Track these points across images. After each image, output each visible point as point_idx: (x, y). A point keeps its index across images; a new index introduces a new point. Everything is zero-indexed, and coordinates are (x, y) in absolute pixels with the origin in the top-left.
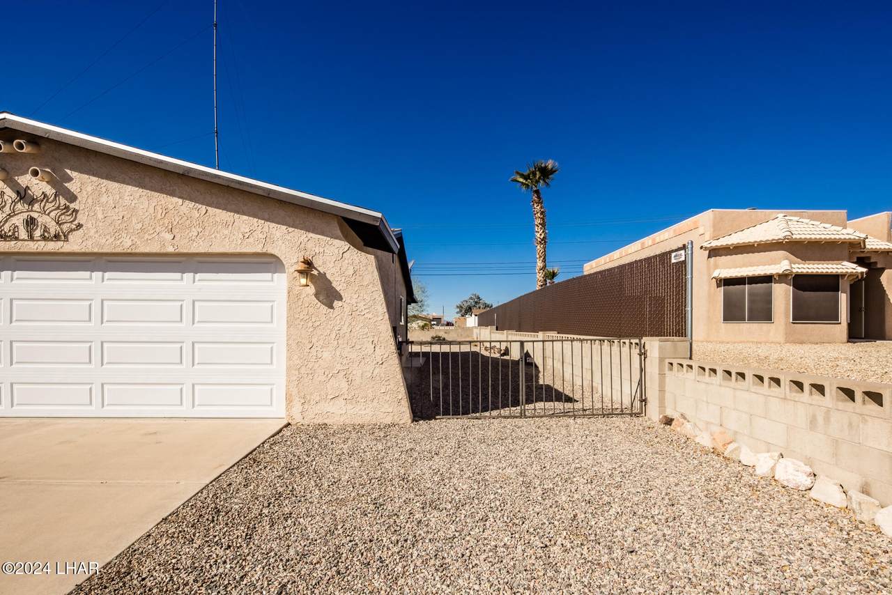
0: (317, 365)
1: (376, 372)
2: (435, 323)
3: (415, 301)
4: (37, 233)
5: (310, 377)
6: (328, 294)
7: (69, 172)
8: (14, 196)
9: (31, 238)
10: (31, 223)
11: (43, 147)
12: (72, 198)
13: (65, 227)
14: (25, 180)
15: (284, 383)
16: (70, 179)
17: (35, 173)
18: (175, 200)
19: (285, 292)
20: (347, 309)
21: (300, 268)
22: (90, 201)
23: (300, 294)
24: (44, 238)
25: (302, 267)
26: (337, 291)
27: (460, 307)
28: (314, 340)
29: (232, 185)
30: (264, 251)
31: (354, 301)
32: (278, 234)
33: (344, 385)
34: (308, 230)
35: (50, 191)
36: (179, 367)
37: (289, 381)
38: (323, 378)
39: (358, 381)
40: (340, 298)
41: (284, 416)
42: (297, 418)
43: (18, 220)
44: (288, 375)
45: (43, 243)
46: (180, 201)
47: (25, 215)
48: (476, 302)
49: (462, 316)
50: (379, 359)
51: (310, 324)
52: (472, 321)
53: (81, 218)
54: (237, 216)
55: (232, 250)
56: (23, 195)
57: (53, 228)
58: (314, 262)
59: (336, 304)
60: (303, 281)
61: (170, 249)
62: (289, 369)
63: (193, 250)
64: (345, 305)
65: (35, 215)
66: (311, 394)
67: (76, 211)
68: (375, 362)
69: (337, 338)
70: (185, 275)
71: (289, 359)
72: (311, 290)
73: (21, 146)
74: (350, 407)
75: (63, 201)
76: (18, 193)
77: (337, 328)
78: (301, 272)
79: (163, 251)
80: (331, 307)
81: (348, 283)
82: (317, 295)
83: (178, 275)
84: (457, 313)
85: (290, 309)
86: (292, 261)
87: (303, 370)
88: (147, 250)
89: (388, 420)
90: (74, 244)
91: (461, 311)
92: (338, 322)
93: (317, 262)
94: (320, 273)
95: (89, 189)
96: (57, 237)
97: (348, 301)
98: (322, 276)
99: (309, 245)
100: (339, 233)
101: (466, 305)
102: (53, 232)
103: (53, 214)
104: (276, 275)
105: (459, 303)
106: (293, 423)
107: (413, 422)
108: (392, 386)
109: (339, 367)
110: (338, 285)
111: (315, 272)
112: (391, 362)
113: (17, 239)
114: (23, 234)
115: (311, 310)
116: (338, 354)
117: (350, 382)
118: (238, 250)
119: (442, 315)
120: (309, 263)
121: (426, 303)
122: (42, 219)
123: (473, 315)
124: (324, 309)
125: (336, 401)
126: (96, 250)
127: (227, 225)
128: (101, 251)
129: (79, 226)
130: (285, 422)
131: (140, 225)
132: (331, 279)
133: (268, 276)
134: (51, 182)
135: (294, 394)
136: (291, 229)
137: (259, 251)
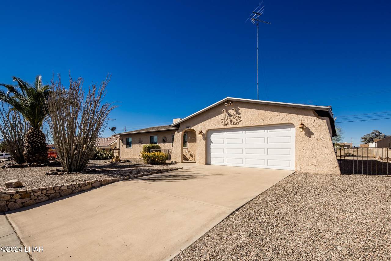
0: (305, 155)
1: (326, 158)
2: (346, 147)
3: (336, 135)
4: (232, 123)
5: (303, 158)
6: (309, 133)
7: (239, 108)
8: (228, 115)
9: (231, 124)
10: (231, 121)
11: (234, 103)
12: (239, 114)
13: (238, 121)
14: (229, 111)
15: (294, 160)
16: (239, 110)
17: (233, 109)
18: (264, 111)
19: (295, 133)
20: (316, 138)
21: (300, 126)
22: (243, 114)
23: (300, 134)
24: (234, 124)
25: (301, 126)
26: (312, 132)
27: (365, 139)
28: (304, 147)
29: (280, 105)
30: (289, 122)
31: (318, 135)
32: (293, 117)
33: (315, 161)
34: (302, 115)
35: (235, 113)
36: (264, 155)
37: (296, 159)
38: (307, 159)
39: (320, 160)
40: (313, 134)
41: (294, 170)
42: (299, 170)
43: (229, 121)
44: (296, 158)
45: (233, 125)
46: (265, 111)
47: (230, 119)
48: (377, 135)
49: (366, 143)
50: (328, 153)
51: (303, 143)
52: (373, 145)
53: (241, 119)
54: (280, 113)
55: (278, 123)
56: (230, 115)
57: (236, 122)
58: (304, 124)
59: (312, 136)
60: (301, 130)
61: (262, 124)
62: (296, 156)
63: (269, 124)
64: (315, 137)
65: (232, 119)
66: (303, 163)
67: (240, 117)
68: (326, 154)
69: (312, 147)
70: (265, 131)
71: (296, 153)
72: (304, 132)
73: (230, 104)
74: (317, 168)
75: (238, 115)
76: (228, 114)
77: (312, 144)
78: (300, 127)
79: (261, 125)
80: (310, 137)
81: (316, 130)
82: (305, 134)
83: (264, 131)
84: (362, 142)
85: (296, 138)
86: (297, 124)
87: (300, 156)
88: (257, 125)
89: (331, 173)
90: (240, 125)
91: (365, 141)
92: (313, 142)
93: (306, 124)
94: (306, 127)
95: (243, 111)
96: (236, 124)
97: (316, 135)
98: (307, 128)
99: (303, 119)
100: (313, 114)
101: (369, 137)
102: (235, 123)
103: (236, 118)
104: (291, 129)
105: (363, 136)
106: (297, 171)
107: (341, 174)
108: (333, 162)
109: (313, 156)
110: (312, 130)
111: (305, 127)
112: (332, 154)
113: (228, 125)
114: (229, 124)
115: (303, 138)
116: (312, 152)
117: (317, 160)
118: (281, 123)
119: (351, 143)
120: (303, 125)
121: (341, 137)
122: (233, 120)
123: (374, 143)
124: (308, 138)
125: (312, 166)
126: (245, 126)
127: (278, 116)
128: (246, 126)
129: (241, 120)
130: (295, 171)
131: (255, 119)
132: (310, 129)
133: (289, 129)
134: (235, 111)
135: (298, 163)
136: (297, 115)
137: (287, 122)
